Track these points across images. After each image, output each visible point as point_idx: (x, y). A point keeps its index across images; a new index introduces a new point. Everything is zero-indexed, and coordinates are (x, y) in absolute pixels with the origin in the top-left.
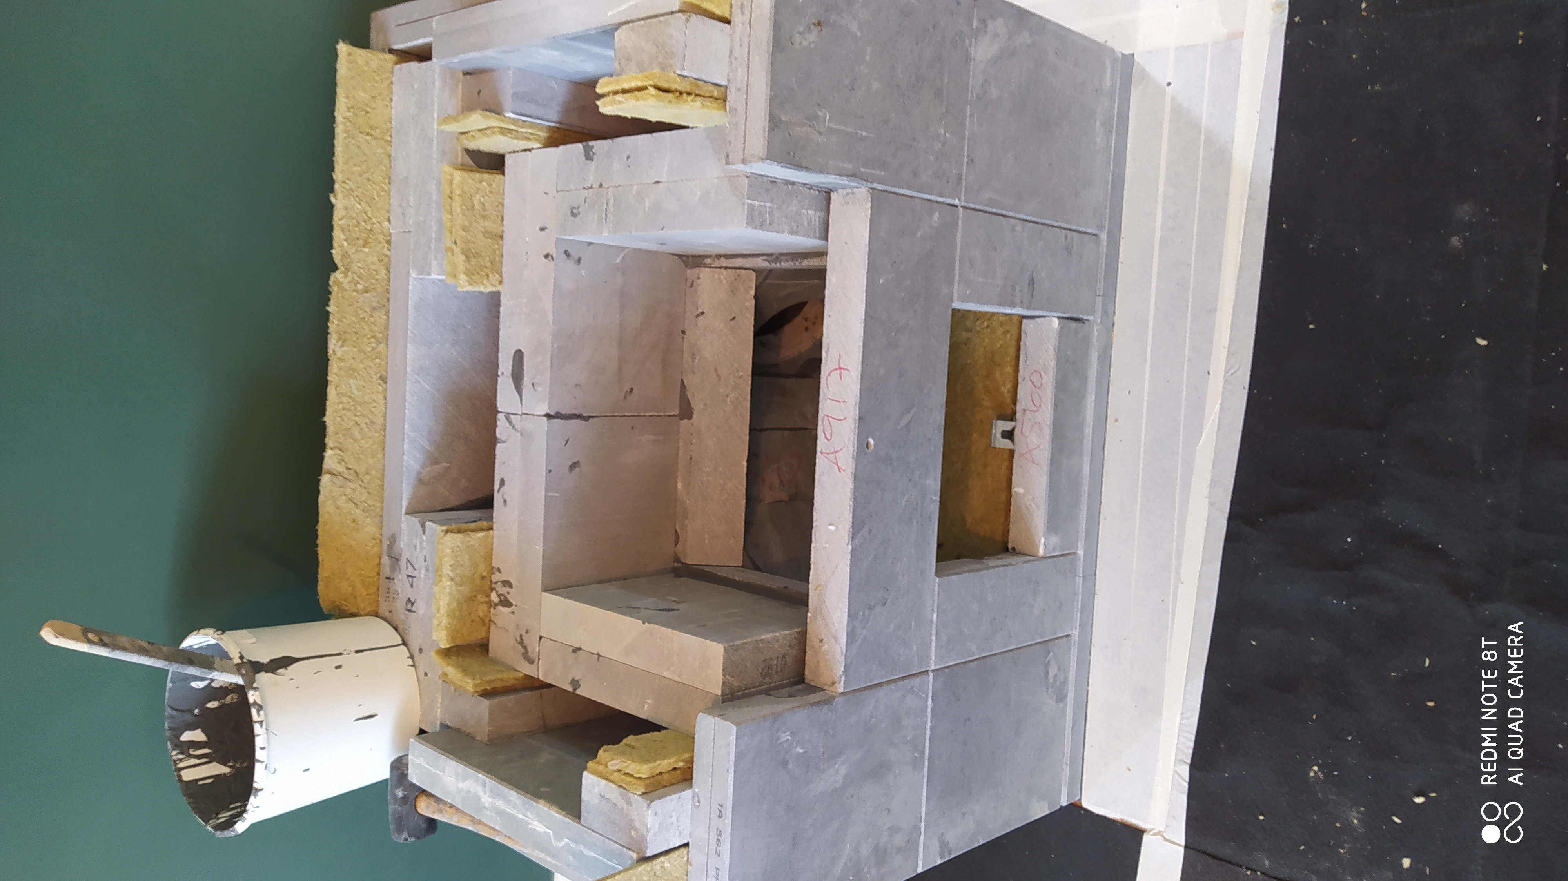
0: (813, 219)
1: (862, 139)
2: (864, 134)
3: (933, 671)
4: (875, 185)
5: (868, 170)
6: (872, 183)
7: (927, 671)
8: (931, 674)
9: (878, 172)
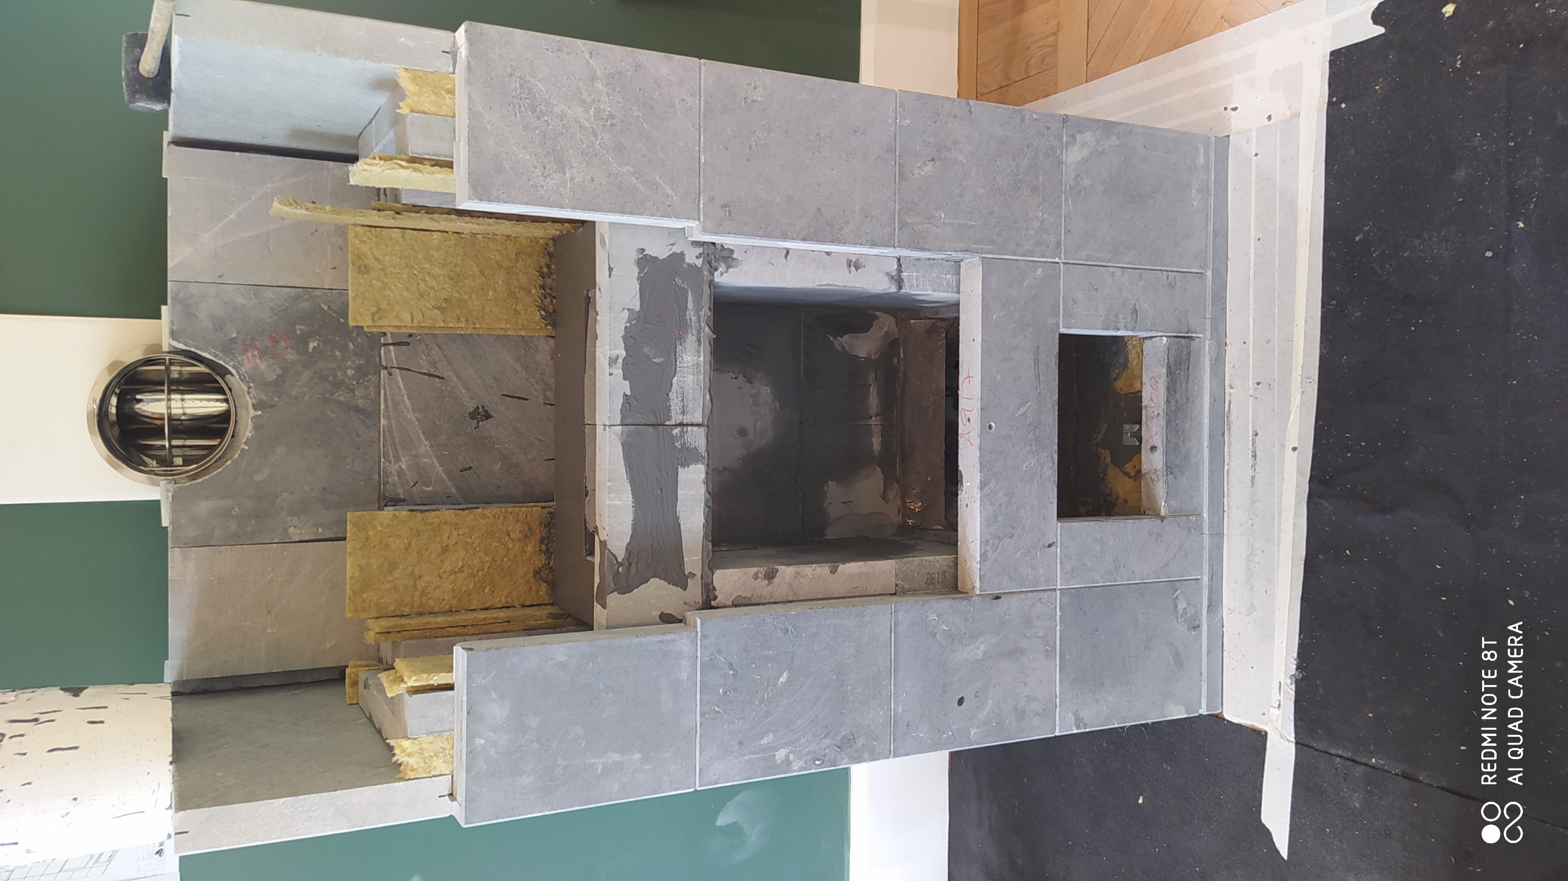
0: (951, 280)
1: (971, 226)
2: (974, 223)
3: (1059, 589)
4: (984, 255)
5: (977, 246)
6: (982, 254)
7: (1055, 590)
8: (1058, 592)
9: (986, 247)
